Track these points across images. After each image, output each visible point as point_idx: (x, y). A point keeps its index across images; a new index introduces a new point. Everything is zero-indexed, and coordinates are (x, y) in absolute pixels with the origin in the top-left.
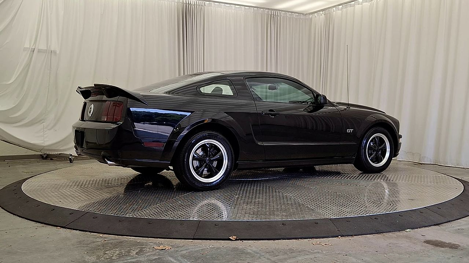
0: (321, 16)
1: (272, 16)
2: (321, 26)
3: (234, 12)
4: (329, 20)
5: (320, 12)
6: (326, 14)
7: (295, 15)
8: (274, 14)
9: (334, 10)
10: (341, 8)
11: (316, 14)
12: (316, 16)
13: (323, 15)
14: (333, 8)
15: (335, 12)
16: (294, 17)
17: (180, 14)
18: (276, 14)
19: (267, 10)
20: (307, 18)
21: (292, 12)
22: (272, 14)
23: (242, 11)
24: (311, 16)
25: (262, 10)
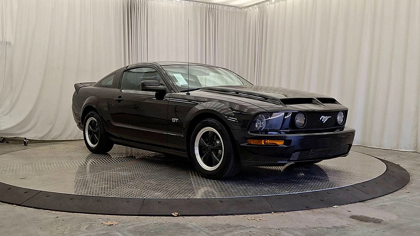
0: (256, 10)
1: (210, 10)
2: (255, 20)
3: (175, 6)
4: (263, 14)
5: (255, 6)
6: (260, 7)
7: (232, 9)
8: (213, 8)
9: (267, 4)
10: (274, 2)
11: (251, 7)
12: (251, 9)
13: (257, 8)
14: (267, 2)
15: (268, 6)
16: (231, 10)
17: (125, 6)
18: (214, 8)
19: (206, 4)
20: (243, 11)
21: (229, 6)
22: (210, 8)
23: (183, 4)
24: (247, 9)
25: (201, 4)
